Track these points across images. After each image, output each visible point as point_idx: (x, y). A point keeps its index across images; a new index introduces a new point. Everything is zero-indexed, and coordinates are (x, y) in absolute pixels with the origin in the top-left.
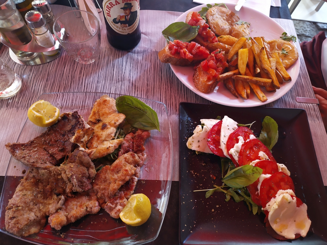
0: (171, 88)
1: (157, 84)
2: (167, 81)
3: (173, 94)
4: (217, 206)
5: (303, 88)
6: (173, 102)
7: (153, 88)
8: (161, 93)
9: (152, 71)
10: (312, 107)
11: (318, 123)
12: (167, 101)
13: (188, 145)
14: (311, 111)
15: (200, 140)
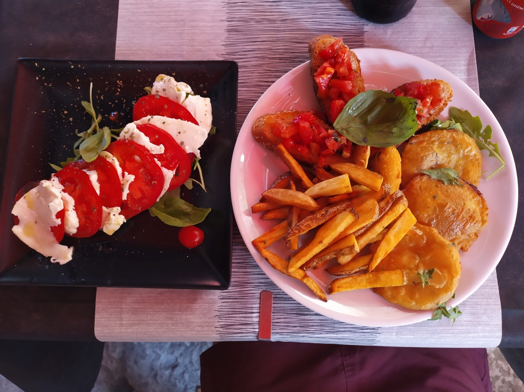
0: (280, 59)
1: (287, 35)
2: (294, 53)
3: (267, 61)
4: (71, 119)
5: (297, 314)
6: (252, 63)
7: (279, 29)
8: (269, 43)
9: (313, 27)
10: (249, 319)
11: (215, 322)
12: (252, 53)
13: (161, 76)
14: (241, 315)
15: (166, 92)
